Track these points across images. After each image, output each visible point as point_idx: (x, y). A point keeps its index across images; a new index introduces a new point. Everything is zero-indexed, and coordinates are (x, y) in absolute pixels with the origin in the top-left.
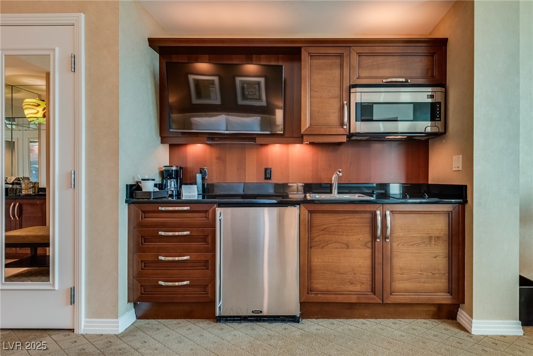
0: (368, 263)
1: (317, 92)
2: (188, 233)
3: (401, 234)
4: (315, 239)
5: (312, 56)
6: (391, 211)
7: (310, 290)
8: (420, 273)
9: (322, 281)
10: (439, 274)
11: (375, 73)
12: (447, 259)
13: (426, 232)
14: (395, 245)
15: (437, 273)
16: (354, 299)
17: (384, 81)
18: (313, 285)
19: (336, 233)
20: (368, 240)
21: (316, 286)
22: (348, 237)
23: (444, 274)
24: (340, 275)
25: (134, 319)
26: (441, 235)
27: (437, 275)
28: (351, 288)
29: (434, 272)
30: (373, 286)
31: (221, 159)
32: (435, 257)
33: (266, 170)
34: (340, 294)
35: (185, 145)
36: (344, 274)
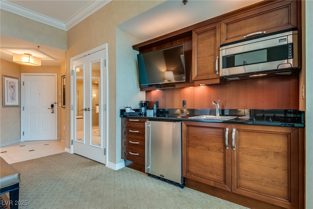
0: (221, 162)
1: (201, 54)
2: (138, 132)
3: (245, 146)
4: (190, 142)
5: (198, 34)
6: (237, 129)
7: (188, 171)
8: (262, 178)
9: (194, 167)
10: (279, 182)
11: (238, 33)
12: (286, 172)
13: (267, 148)
14: (240, 153)
15: (276, 181)
16: (212, 184)
17: (244, 37)
18: (189, 169)
19: (201, 140)
20: (221, 147)
21: (191, 169)
22: (208, 143)
23: (283, 183)
24: (204, 166)
25: (124, 166)
26: (280, 151)
27: (277, 183)
28: (211, 176)
29: (274, 180)
30: (225, 178)
31: (164, 97)
32: (275, 168)
33: (183, 101)
34: (204, 178)
35: (151, 91)
36: (206, 166)
